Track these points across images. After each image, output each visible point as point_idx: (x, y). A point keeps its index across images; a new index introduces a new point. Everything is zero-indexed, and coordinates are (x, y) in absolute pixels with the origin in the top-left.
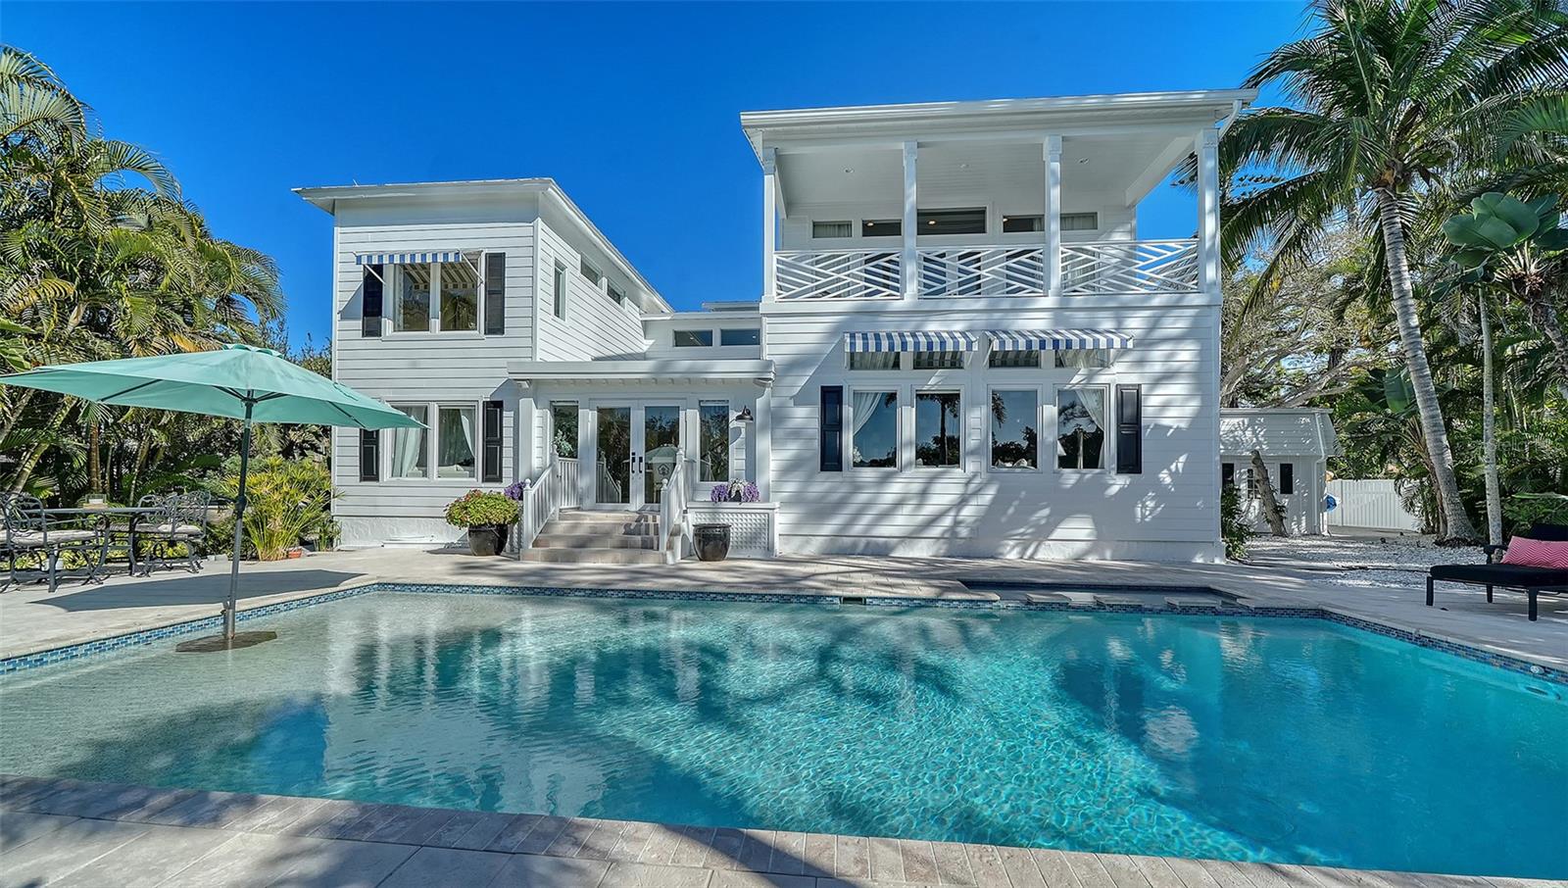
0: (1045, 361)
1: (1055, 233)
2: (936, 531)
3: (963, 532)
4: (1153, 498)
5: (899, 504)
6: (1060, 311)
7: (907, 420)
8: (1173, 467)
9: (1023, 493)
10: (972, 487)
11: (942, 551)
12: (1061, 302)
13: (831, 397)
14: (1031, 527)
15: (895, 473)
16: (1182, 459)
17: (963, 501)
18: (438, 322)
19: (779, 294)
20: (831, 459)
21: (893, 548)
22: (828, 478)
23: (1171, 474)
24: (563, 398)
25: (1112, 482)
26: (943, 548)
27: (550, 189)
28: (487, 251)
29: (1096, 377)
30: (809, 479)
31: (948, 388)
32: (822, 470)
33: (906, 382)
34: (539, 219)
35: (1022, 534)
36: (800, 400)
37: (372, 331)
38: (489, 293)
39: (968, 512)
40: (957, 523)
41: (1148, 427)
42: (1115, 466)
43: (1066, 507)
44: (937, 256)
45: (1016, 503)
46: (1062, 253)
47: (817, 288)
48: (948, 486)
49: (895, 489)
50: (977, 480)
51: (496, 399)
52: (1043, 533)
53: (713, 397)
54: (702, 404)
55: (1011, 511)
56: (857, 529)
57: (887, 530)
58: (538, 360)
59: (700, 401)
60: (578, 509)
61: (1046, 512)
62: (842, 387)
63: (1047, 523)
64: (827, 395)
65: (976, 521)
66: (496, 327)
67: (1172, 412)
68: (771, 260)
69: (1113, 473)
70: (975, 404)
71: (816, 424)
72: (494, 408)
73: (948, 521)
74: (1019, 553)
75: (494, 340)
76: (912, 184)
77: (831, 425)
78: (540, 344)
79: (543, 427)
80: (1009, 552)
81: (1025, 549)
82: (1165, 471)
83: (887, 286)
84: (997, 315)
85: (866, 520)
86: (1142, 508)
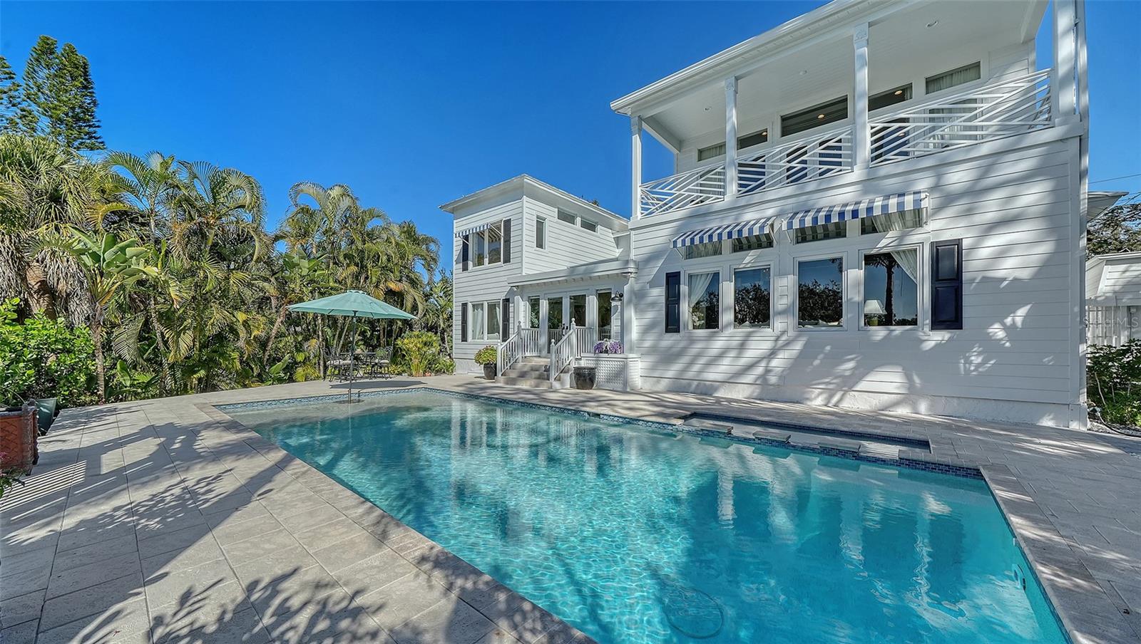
0: (849, 230)
1: (862, 112)
2: (749, 378)
3: (773, 379)
4: (979, 354)
5: (721, 355)
6: (869, 184)
7: (728, 292)
8: (1009, 321)
9: (828, 348)
10: (780, 343)
11: (755, 394)
12: (868, 174)
13: (672, 280)
14: (836, 378)
15: (717, 332)
16: (1022, 312)
17: (772, 354)
18: (487, 259)
19: (642, 213)
20: (672, 324)
21: (716, 389)
22: (671, 337)
23: (1005, 328)
24: (533, 295)
25: (926, 338)
26: (756, 391)
27: (525, 180)
28: (504, 219)
29: (908, 238)
30: (659, 339)
31: (761, 264)
32: (666, 332)
33: (728, 263)
34: (524, 196)
35: (829, 383)
36: (653, 284)
37: (465, 268)
38: (505, 242)
39: (777, 363)
40: (767, 371)
41: (973, 280)
42: (928, 321)
43: (872, 360)
44: (753, 160)
45: (821, 356)
46: (872, 128)
47: (666, 204)
48: (761, 341)
49: (719, 344)
50: (784, 338)
51: (507, 298)
52: (848, 383)
53: (603, 287)
54: (599, 292)
55: (817, 362)
56: (690, 375)
57: (713, 375)
58: (524, 274)
59: (597, 290)
60: (539, 357)
61: (851, 365)
62: (680, 272)
63: (852, 374)
64: (670, 279)
65: (783, 371)
66: (507, 260)
67: (1009, 263)
68: (638, 190)
69: (927, 329)
70: (782, 274)
71: (663, 300)
72: (507, 301)
73: (759, 370)
74: (826, 399)
75: (508, 266)
76: (731, 110)
77: (673, 299)
78: (525, 265)
79: (525, 311)
80: (815, 398)
81: (831, 396)
82: (997, 326)
83: (714, 193)
84: (804, 198)
85: (696, 368)
86: (965, 364)
